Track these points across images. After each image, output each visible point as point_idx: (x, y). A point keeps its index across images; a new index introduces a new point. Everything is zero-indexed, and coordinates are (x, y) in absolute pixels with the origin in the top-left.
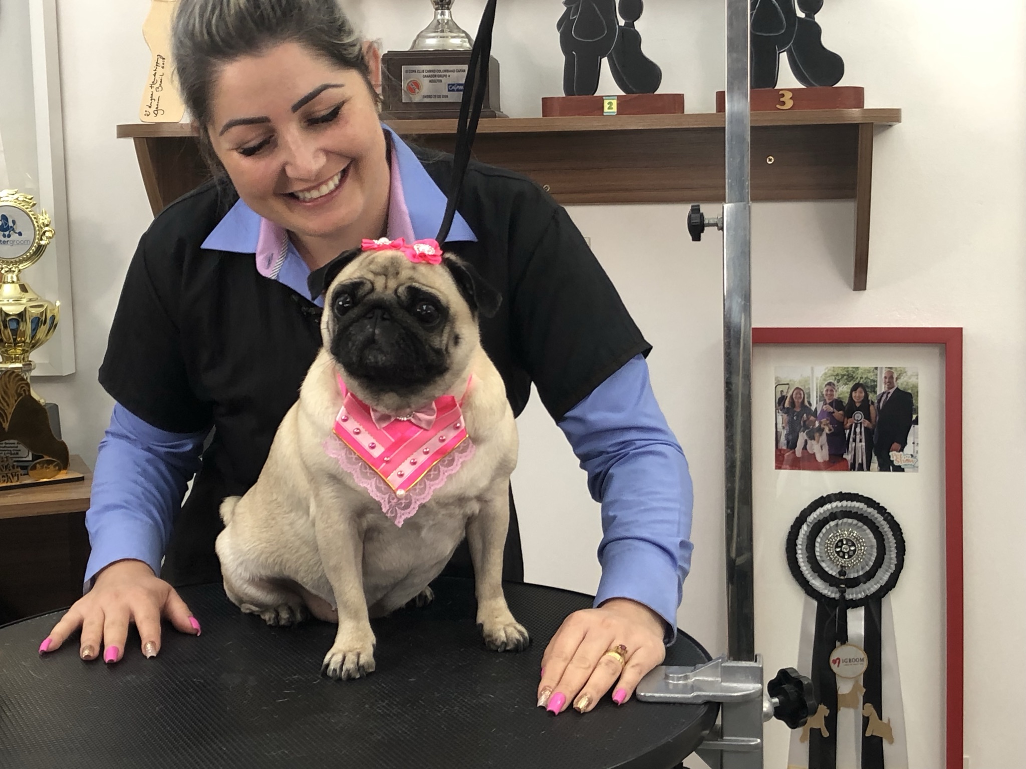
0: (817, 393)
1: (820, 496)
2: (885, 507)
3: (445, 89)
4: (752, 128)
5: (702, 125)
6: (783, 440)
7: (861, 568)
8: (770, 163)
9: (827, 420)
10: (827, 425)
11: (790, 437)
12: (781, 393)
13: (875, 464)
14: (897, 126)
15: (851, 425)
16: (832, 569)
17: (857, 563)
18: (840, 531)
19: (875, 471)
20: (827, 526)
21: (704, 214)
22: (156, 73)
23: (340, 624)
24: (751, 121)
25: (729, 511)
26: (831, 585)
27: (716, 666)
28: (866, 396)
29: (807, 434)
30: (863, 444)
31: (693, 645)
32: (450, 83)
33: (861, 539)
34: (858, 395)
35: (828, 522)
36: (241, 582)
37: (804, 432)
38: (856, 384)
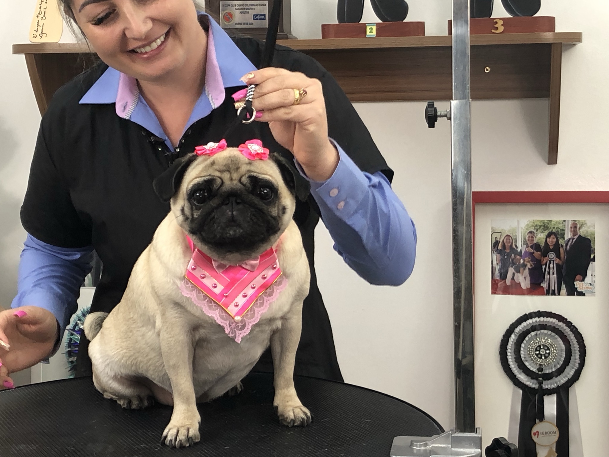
0: (521, 239)
1: (524, 314)
2: (571, 322)
3: (251, 18)
4: (472, 47)
5: (437, 44)
6: (497, 272)
7: (554, 366)
8: (487, 72)
9: (529, 258)
10: (529, 262)
11: (502, 271)
12: (496, 239)
13: (564, 290)
14: (579, 45)
15: (547, 262)
16: (533, 367)
17: (551, 362)
18: (538, 339)
19: (564, 296)
20: (529, 336)
21: (437, 108)
22: (41, 7)
23: (174, 406)
24: (471, 41)
25: (456, 324)
26: (532, 378)
27: (448, 436)
28: (557, 241)
29: (514, 269)
30: (555, 276)
31: (431, 421)
32: (255, 14)
33: (554, 345)
34: (552, 241)
35: (530, 333)
36: (108, 379)
37: (512, 267)
38: (550, 232)
